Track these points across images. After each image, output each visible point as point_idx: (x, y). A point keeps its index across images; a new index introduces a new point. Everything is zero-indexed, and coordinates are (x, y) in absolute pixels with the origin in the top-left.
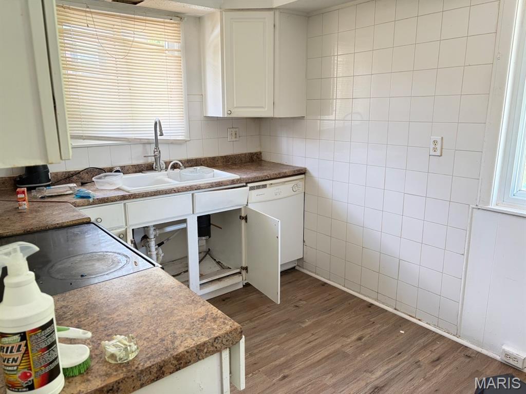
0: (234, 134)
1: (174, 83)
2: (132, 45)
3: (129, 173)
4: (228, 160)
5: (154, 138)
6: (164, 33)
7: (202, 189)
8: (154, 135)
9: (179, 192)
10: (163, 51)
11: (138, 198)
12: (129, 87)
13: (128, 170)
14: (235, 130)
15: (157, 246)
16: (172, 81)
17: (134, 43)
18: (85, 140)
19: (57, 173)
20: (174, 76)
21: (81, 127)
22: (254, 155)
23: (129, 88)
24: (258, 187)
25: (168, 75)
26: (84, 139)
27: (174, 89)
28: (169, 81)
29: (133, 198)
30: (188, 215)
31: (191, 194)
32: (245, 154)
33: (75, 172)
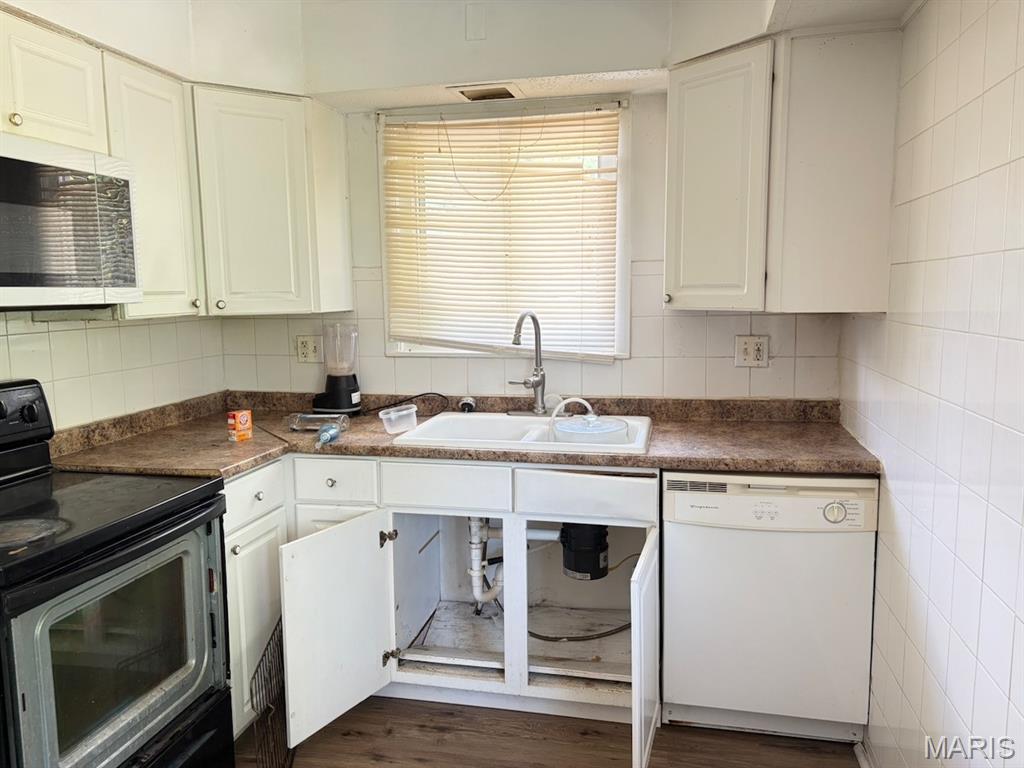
0: (752, 350)
1: (596, 238)
2: (514, 171)
3: (495, 412)
4: (728, 411)
5: (534, 347)
6: (581, 140)
7: (532, 462)
8: (534, 342)
9: (478, 459)
10: (577, 176)
11: (398, 456)
12: (505, 251)
13: (492, 406)
14: (756, 340)
15: (485, 563)
16: (592, 235)
17: (517, 168)
18: (424, 346)
19: (380, 395)
20: (598, 223)
21: (419, 324)
22: (812, 407)
23: (504, 253)
24: (696, 487)
25: (586, 224)
26: (421, 344)
27: (598, 250)
28: (587, 235)
29: (390, 455)
30: (505, 512)
31: (510, 470)
32: (784, 403)
33: (406, 397)
